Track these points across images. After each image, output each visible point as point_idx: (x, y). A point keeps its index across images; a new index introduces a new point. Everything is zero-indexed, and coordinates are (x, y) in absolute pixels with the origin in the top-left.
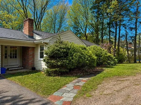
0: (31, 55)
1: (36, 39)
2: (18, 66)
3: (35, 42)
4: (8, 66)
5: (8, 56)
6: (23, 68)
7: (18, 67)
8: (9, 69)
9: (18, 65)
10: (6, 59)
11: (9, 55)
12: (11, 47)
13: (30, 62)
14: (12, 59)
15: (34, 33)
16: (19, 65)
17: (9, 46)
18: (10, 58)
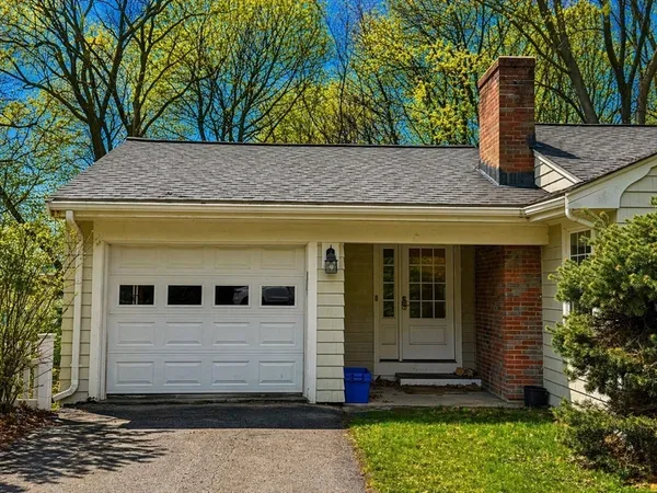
0: (516, 298)
1: (550, 189)
2: (449, 368)
3: (529, 211)
4: (397, 361)
5: (397, 302)
6: (479, 382)
7: (454, 376)
8: (404, 382)
9: (454, 361)
10: (388, 321)
11: (404, 298)
12: (415, 252)
13: (510, 345)
14: (421, 321)
15: (536, 153)
16: (460, 364)
17: (402, 245)
18: (411, 317)
